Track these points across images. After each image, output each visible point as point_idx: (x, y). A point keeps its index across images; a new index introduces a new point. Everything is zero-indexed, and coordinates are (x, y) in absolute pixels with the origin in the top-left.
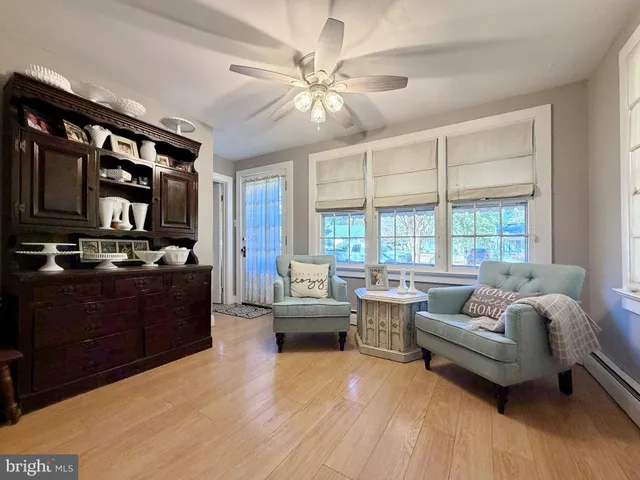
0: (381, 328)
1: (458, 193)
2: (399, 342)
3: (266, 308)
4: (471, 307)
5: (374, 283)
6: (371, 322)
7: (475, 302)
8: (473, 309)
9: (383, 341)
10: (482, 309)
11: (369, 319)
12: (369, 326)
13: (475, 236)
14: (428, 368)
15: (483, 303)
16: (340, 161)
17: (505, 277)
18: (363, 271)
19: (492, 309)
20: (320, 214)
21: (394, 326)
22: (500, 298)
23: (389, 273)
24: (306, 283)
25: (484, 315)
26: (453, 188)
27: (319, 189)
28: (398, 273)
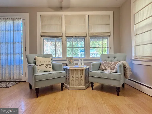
0: (76, 79)
1: (92, 33)
2: (83, 82)
3: (14, 82)
4: (102, 67)
5: (70, 64)
6: (73, 77)
7: (103, 66)
8: (103, 68)
9: (77, 83)
10: (106, 67)
11: (72, 76)
12: (72, 79)
13: (96, 47)
14: (92, 89)
15: (106, 66)
16: (52, 17)
17: (108, 58)
18: (66, 60)
19: (109, 67)
20: (42, 38)
21: (81, 77)
22: (109, 64)
23: (75, 60)
24: (44, 66)
25: (107, 69)
26: (90, 32)
27: (42, 27)
28: (78, 60)
